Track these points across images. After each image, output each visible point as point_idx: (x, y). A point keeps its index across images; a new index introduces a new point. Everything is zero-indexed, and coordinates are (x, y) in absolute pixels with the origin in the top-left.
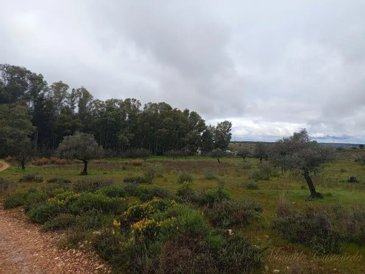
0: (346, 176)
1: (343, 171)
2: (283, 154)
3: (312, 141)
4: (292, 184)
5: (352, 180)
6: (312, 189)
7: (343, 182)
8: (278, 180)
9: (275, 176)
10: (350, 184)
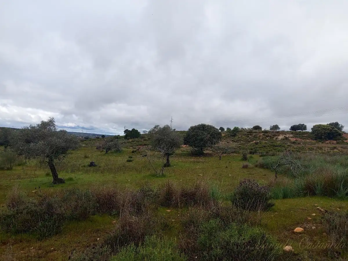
0: (88, 161)
1: (86, 157)
2: (28, 142)
3: (58, 130)
4: (37, 173)
5: (92, 165)
6: (55, 176)
7: (84, 166)
8: (23, 169)
9: (19, 165)
10: (89, 168)
